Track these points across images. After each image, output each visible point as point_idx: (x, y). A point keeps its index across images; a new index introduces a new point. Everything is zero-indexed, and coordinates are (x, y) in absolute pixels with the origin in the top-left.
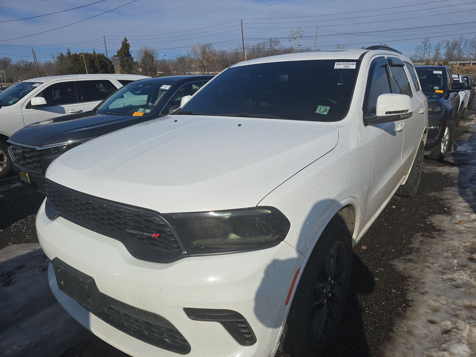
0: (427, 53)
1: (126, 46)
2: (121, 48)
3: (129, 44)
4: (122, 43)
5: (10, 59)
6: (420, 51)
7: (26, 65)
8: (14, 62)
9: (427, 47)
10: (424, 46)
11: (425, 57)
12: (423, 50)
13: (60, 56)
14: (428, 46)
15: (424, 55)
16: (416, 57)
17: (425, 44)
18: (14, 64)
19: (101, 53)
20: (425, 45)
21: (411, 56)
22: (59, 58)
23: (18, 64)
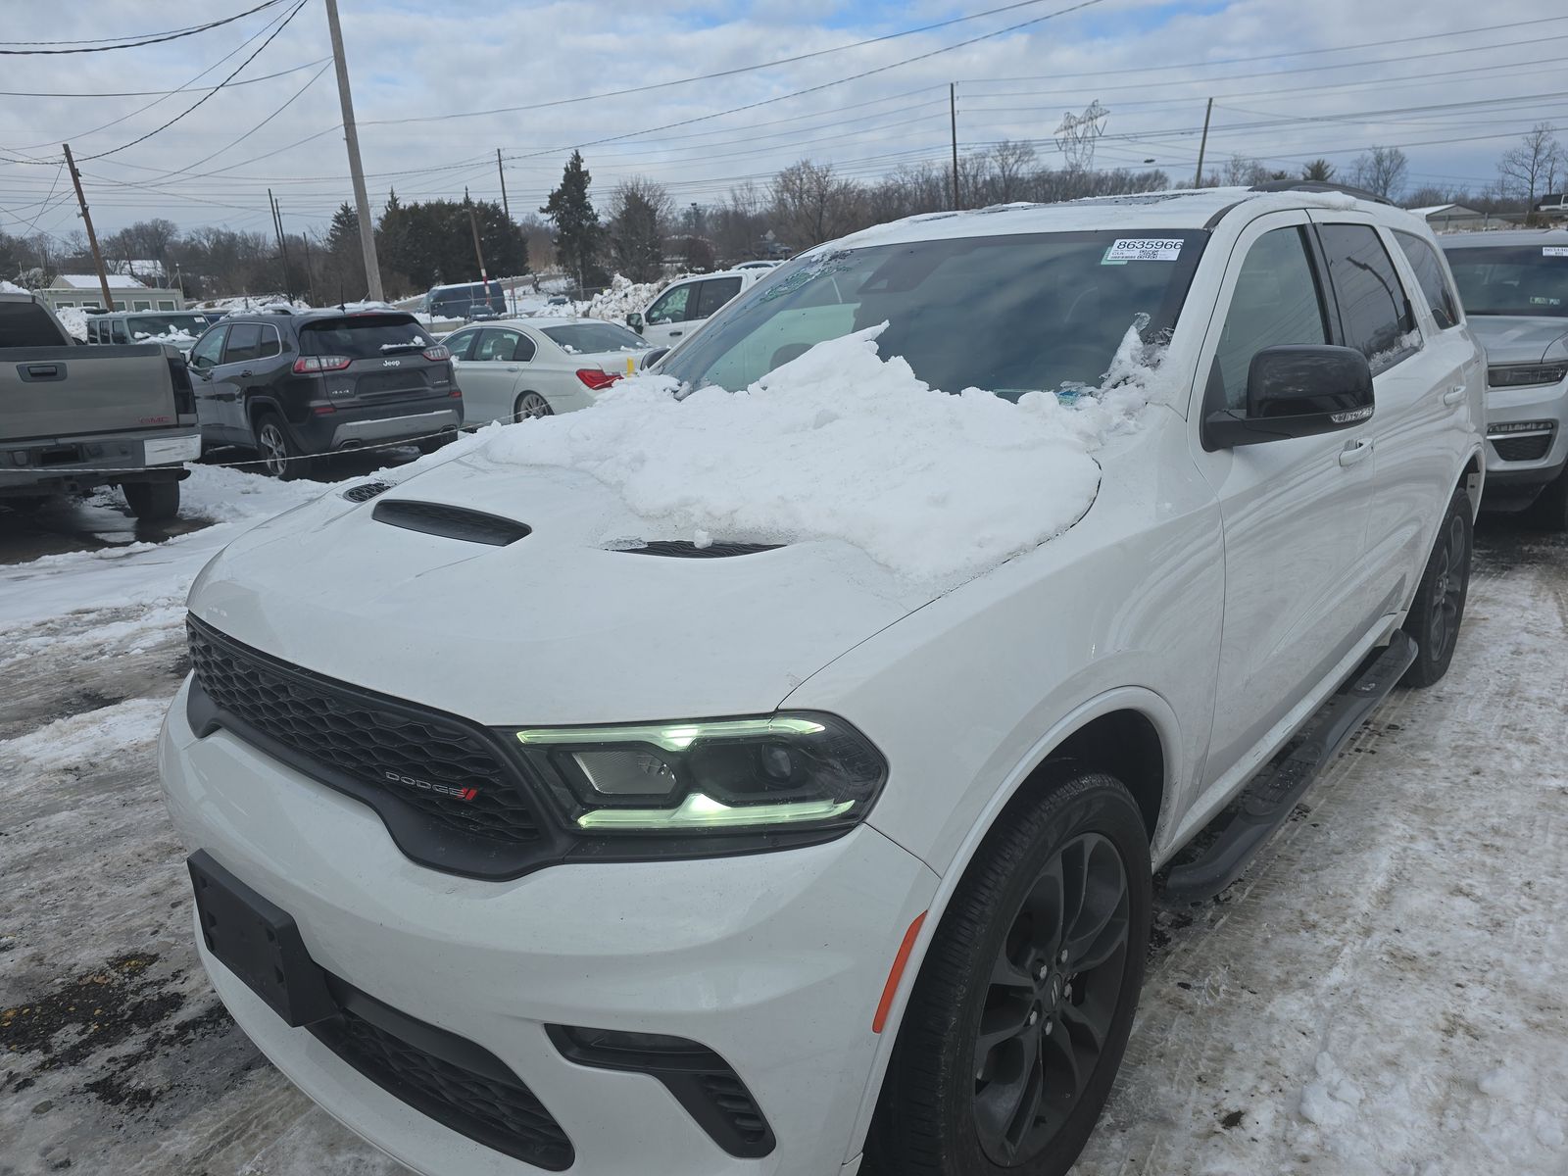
0: (1541, 176)
1: (576, 178)
2: (561, 185)
3: (586, 173)
4: (566, 169)
5: (173, 226)
6: (1518, 172)
7: (219, 242)
8: (182, 236)
9: (1540, 157)
10: (1531, 152)
11: (1537, 190)
12: (1530, 168)
13: (341, 212)
14: (1546, 152)
15: (1532, 183)
16: (1503, 189)
17: (1535, 145)
18: (182, 240)
19: (488, 200)
20: (1537, 151)
21: (1486, 187)
22: (338, 219)
23: (193, 240)
